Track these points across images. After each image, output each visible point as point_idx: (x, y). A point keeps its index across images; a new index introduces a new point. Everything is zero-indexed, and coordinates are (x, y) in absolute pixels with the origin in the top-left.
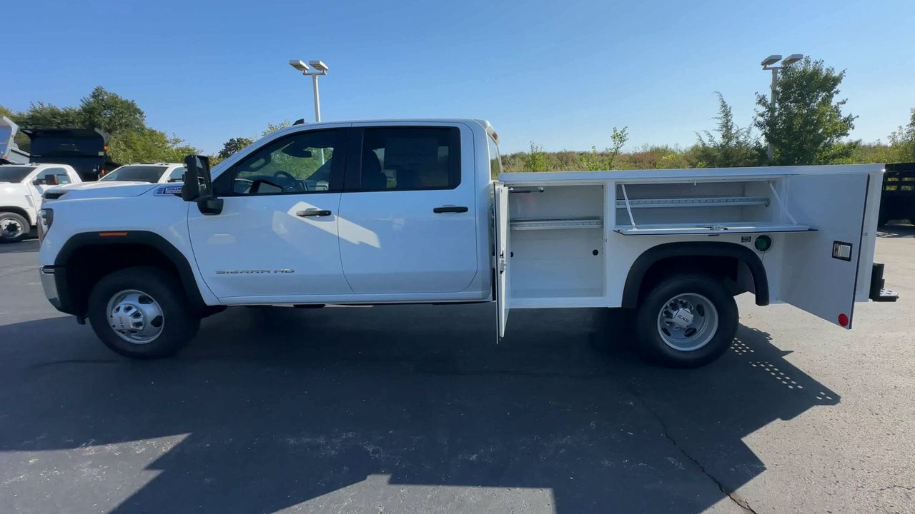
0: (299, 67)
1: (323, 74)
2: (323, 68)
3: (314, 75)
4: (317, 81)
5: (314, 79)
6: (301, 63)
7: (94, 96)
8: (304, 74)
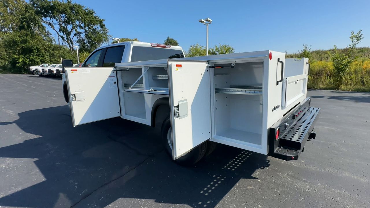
0: (202, 22)
1: (210, 23)
2: (210, 21)
3: (207, 24)
4: (208, 26)
5: (207, 25)
6: (202, 20)
7: (167, 40)
8: (204, 24)
